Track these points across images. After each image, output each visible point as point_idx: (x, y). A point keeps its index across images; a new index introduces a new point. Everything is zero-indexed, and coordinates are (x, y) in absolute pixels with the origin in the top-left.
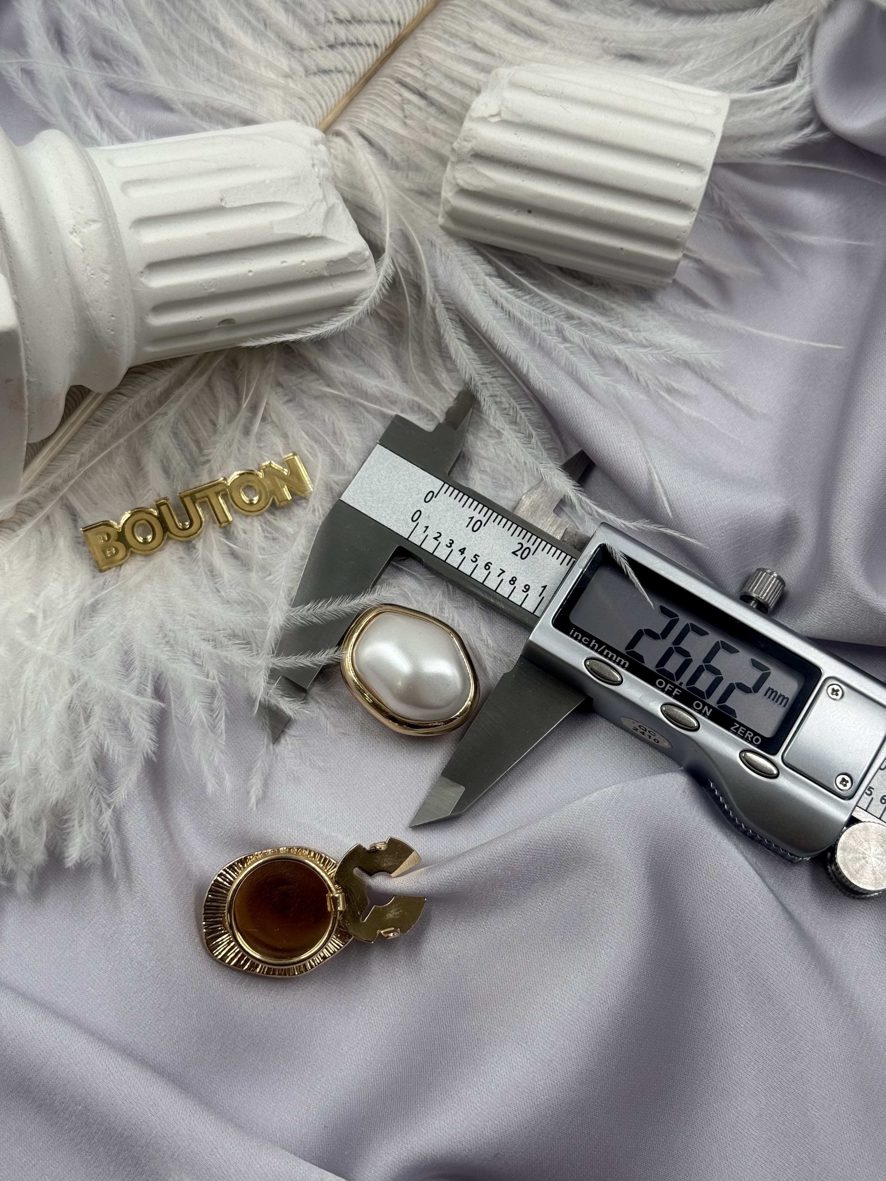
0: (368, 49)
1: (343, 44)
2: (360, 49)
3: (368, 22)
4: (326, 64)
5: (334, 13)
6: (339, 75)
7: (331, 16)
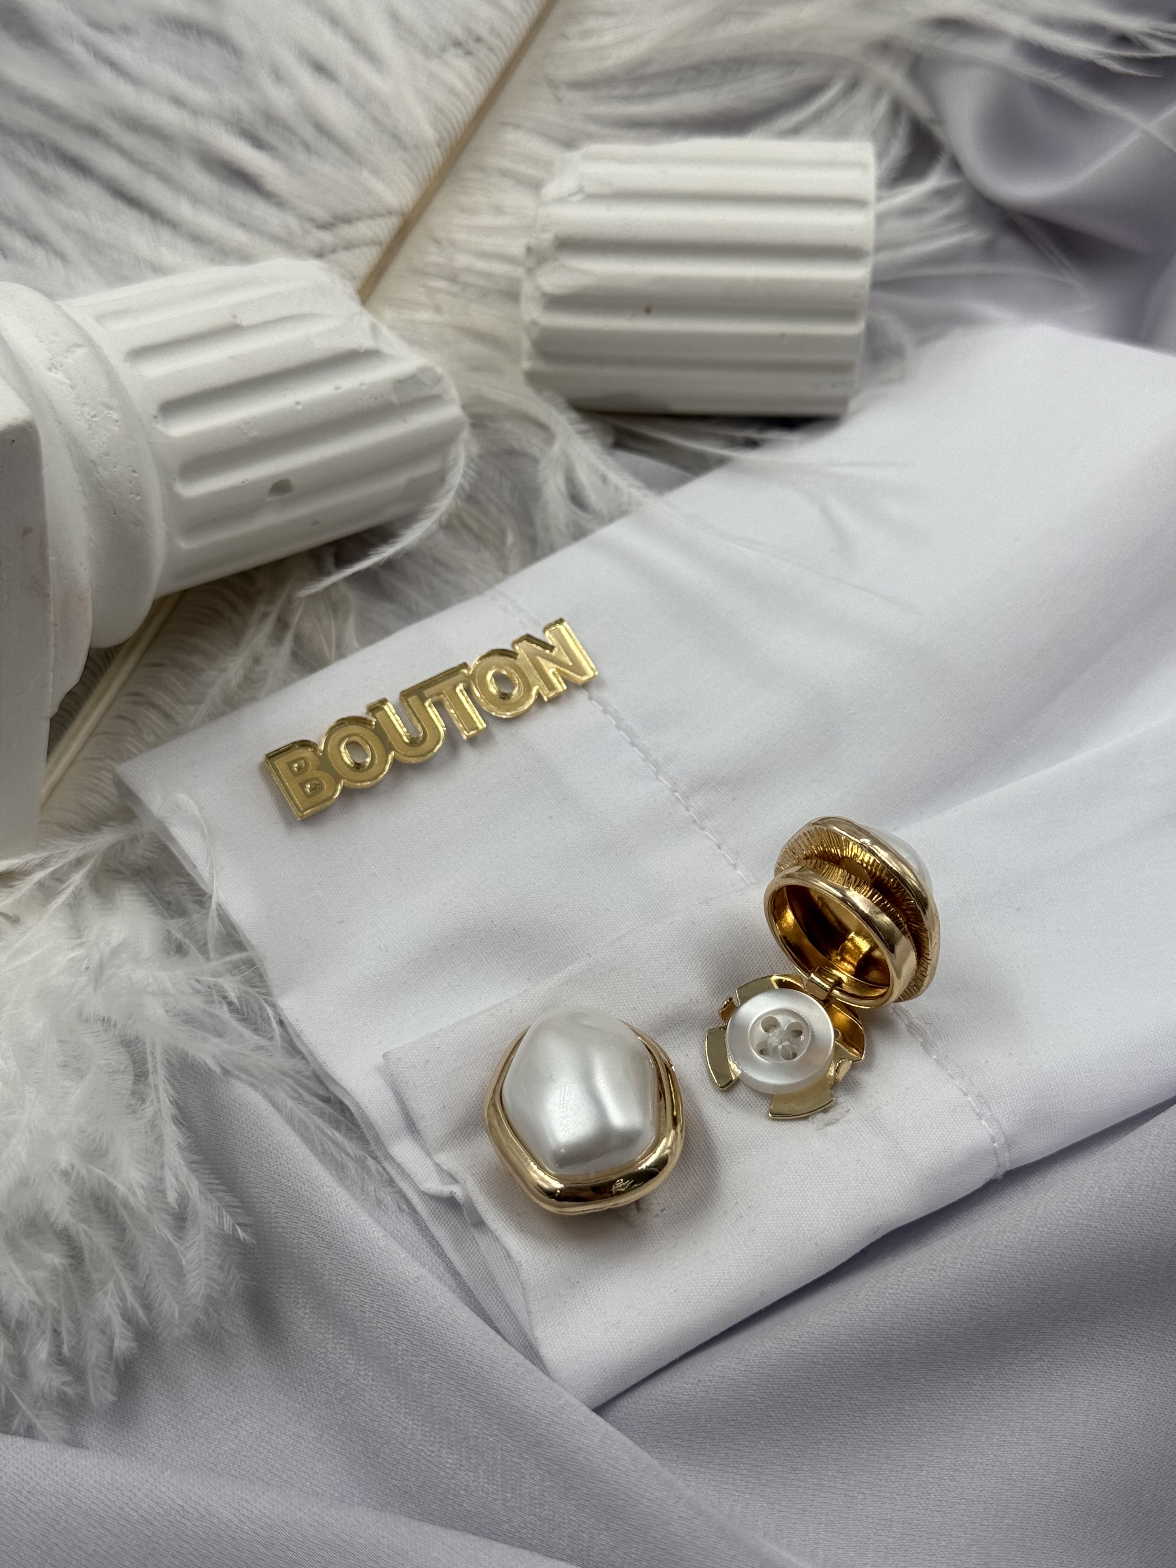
0: (365, 250)
1: (334, 251)
2: (357, 251)
3: (358, 219)
5: (312, 220)
7: (308, 226)
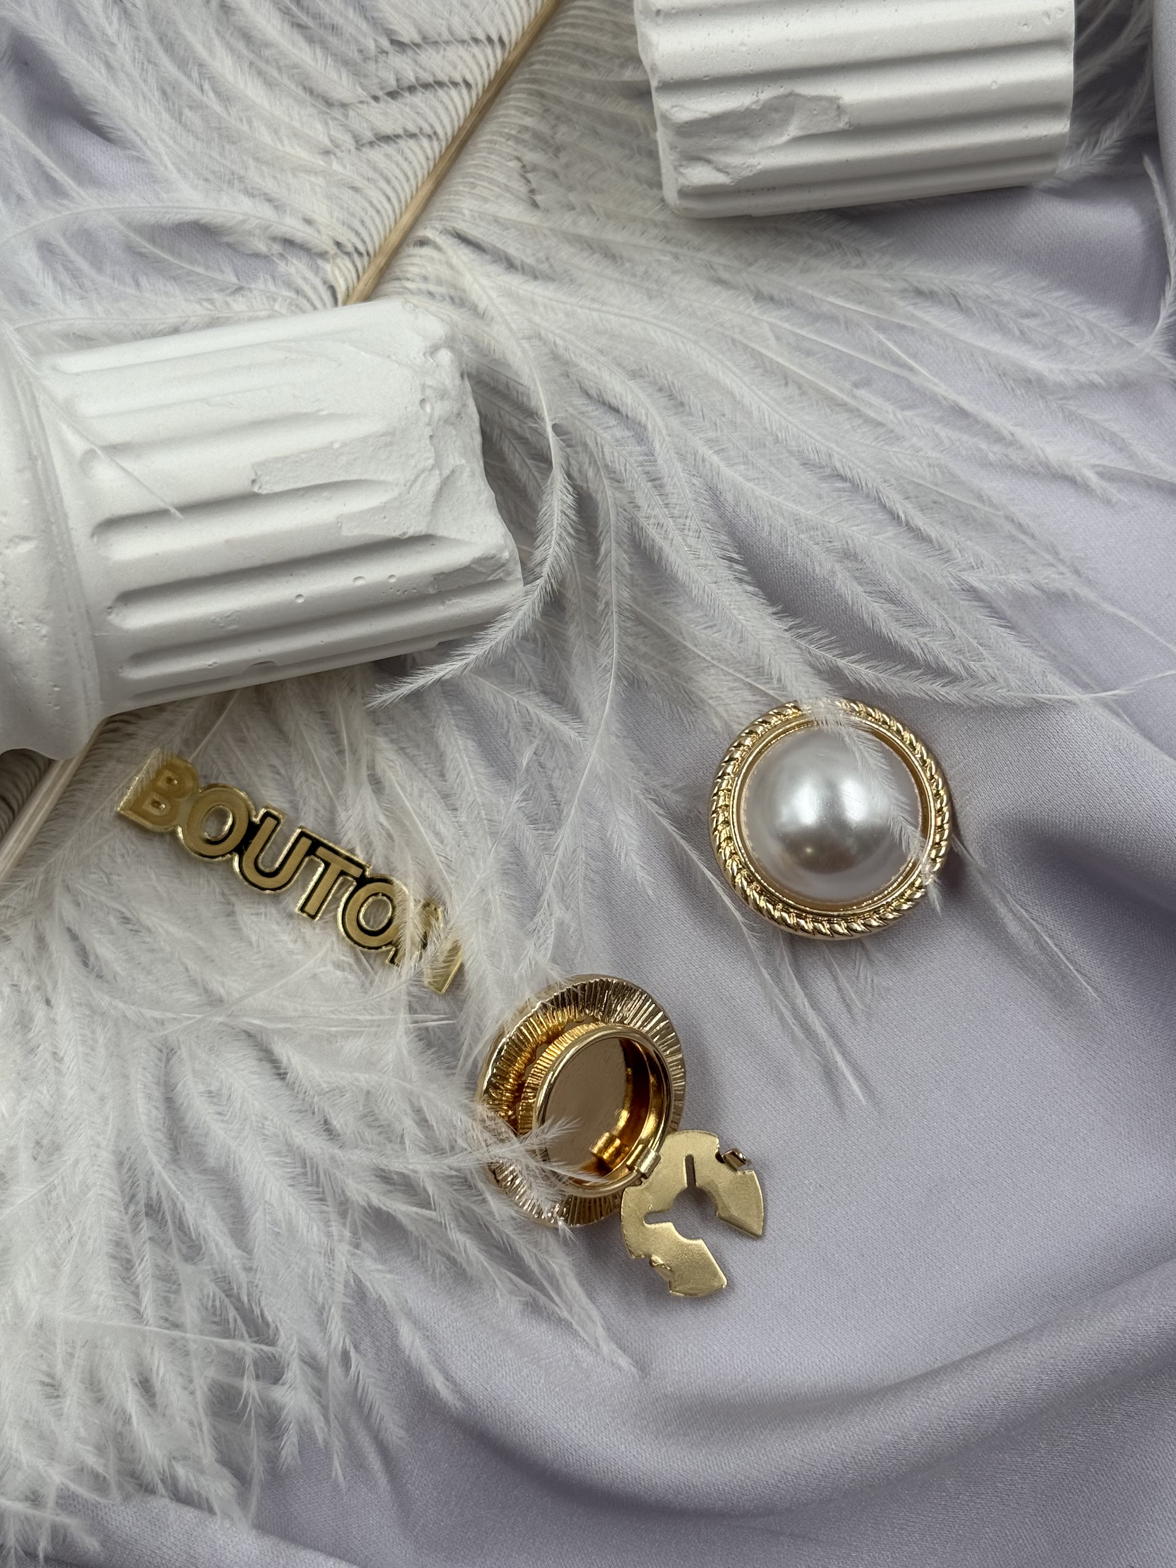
0: (453, 92)
1: (411, 89)
2: (441, 92)
3: (449, 42)
4: (388, 128)
5: (389, 33)
6: (412, 143)
